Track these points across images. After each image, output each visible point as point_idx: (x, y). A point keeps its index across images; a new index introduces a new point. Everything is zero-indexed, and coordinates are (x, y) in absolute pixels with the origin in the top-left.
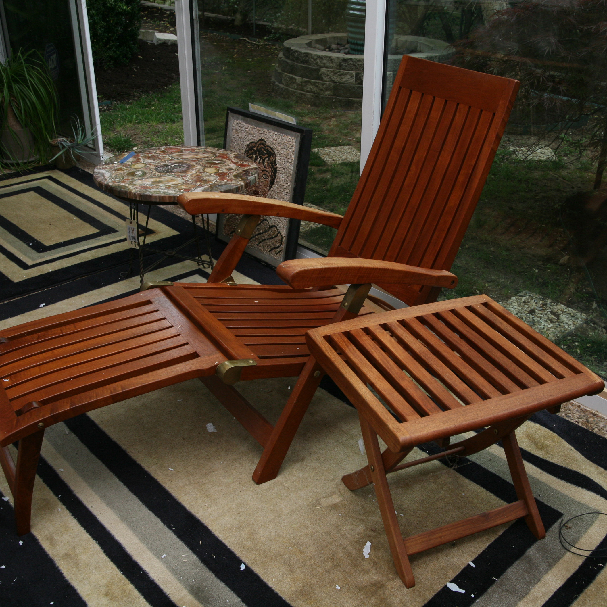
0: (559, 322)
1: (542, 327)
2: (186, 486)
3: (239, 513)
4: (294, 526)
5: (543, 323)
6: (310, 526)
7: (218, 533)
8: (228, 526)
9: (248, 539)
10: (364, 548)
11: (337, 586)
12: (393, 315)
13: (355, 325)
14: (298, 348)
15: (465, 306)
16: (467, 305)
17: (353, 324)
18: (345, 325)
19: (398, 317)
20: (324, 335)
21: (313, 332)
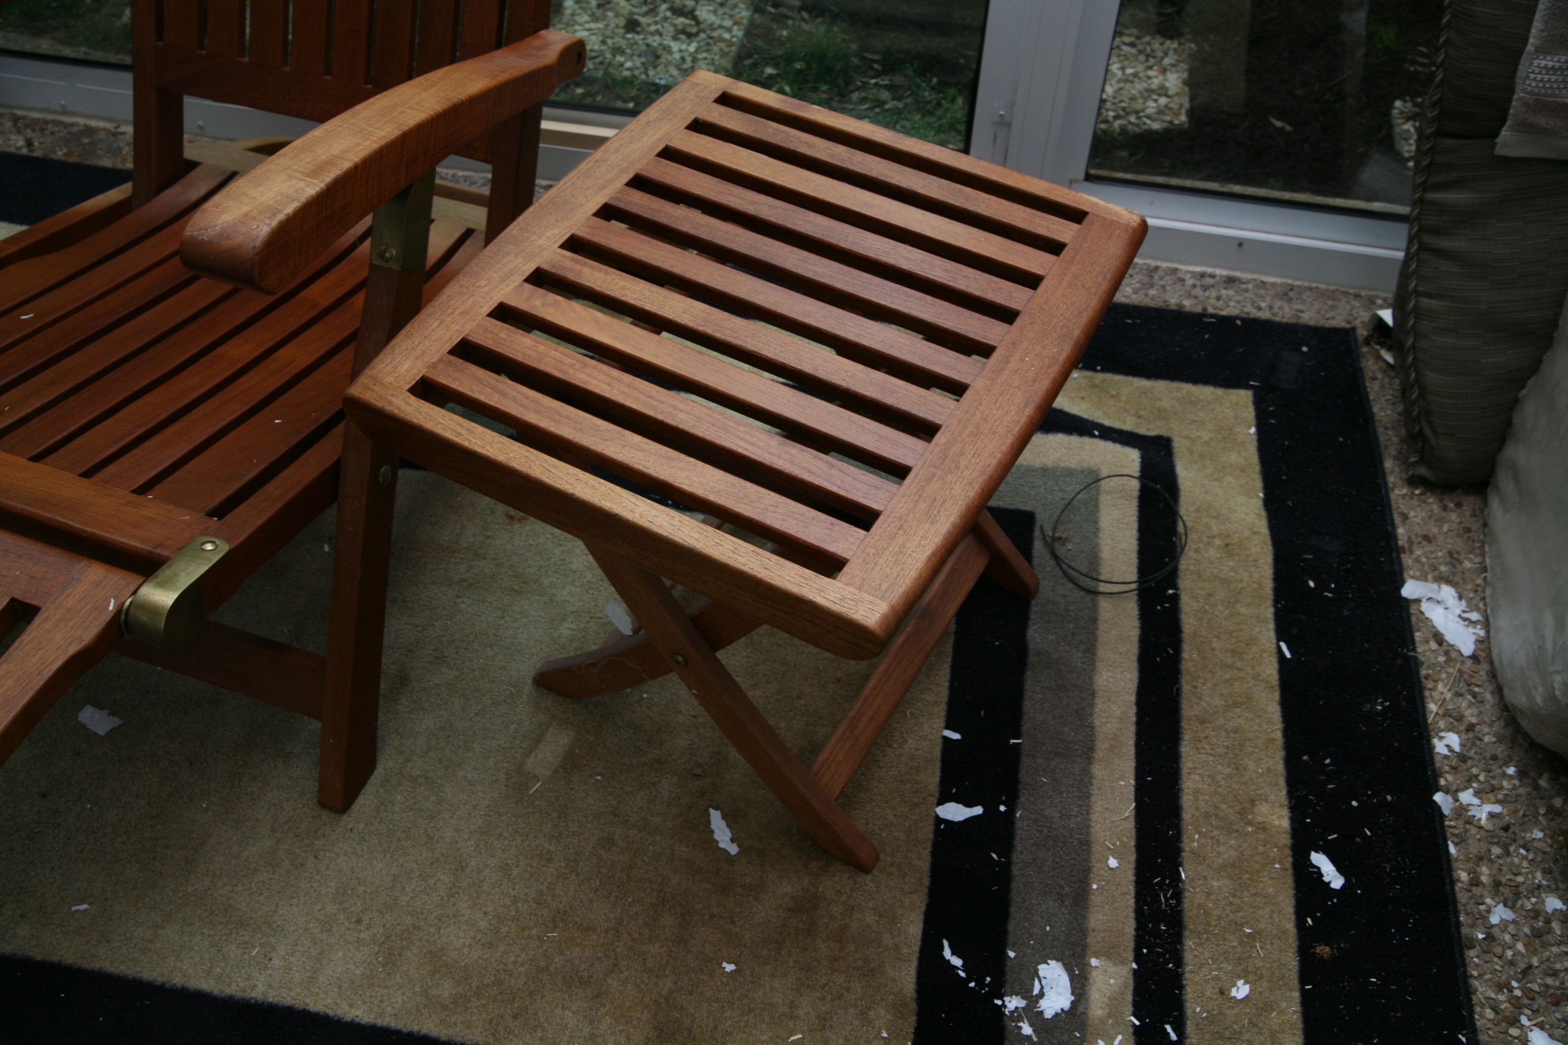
0: (704, 31)
1: (677, 56)
2: (160, 932)
3: (359, 921)
4: (515, 872)
5: (675, 46)
6: (552, 848)
7: (347, 1008)
8: (358, 972)
9: (437, 976)
10: (712, 832)
11: (724, 964)
12: (534, 233)
13: (465, 313)
14: (277, 421)
15: (685, 126)
16: (689, 122)
17: (455, 310)
18: (436, 323)
19: (552, 232)
20: (409, 386)
21: (369, 389)
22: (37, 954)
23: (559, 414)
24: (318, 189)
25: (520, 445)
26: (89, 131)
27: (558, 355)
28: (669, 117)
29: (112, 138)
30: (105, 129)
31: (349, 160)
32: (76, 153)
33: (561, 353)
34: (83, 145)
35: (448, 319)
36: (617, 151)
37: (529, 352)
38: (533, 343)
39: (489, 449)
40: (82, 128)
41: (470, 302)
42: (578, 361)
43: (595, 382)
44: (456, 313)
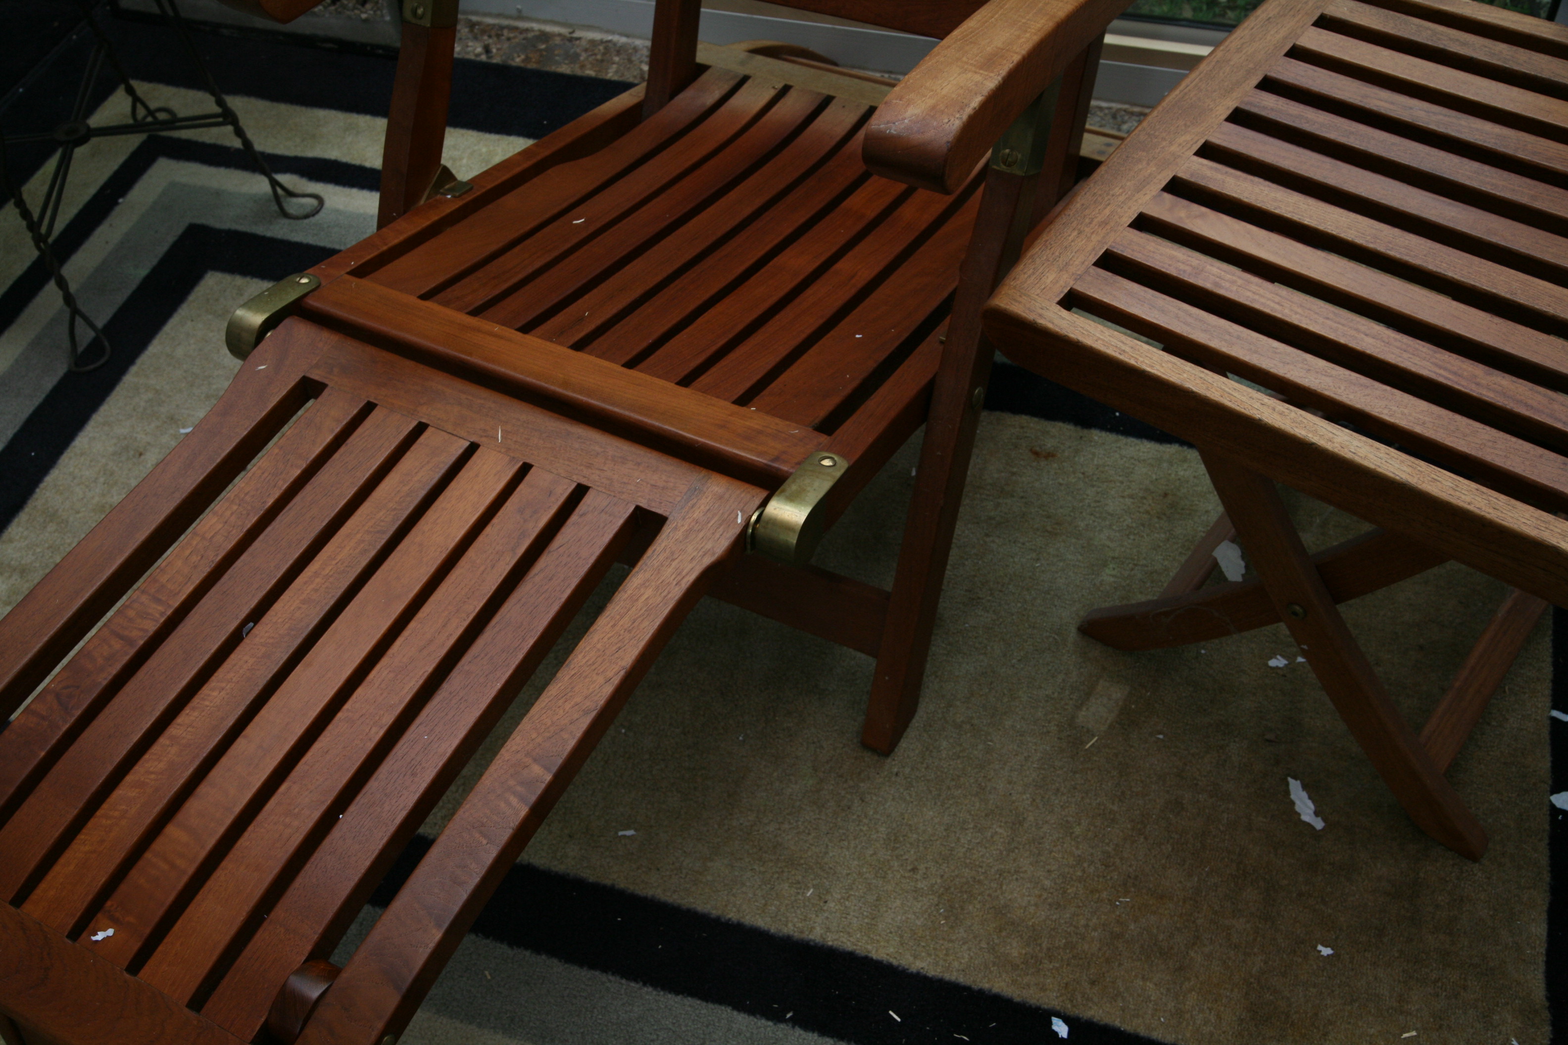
2: (709, 864)
3: (914, 870)
4: (1077, 830)
6: (1115, 808)
7: (911, 959)
8: (919, 923)
9: (1004, 934)
10: (1293, 803)
11: (1320, 947)
12: (1164, 139)
13: (1104, 223)
14: (857, 336)
15: (1312, 22)
16: (1315, 18)
17: (1092, 220)
18: (1075, 233)
19: (1183, 138)
20: (1058, 299)
21: (1015, 300)
22: (590, 876)
23: (1230, 334)
24: (997, 82)
25: (1193, 365)
26: (544, 37)
27: (1215, 270)
28: (1292, 13)
29: (568, 43)
30: (560, 35)
31: (1016, 53)
32: (534, 60)
33: (1218, 268)
34: (541, 50)
35: (1087, 229)
36: (1239, 50)
37: (1182, 267)
38: (1185, 257)
39: (1158, 367)
40: (537, 33)
41: (1107, 212)
42: (1239, 277)
43: (1263, 300)
44: (1094, 223)
